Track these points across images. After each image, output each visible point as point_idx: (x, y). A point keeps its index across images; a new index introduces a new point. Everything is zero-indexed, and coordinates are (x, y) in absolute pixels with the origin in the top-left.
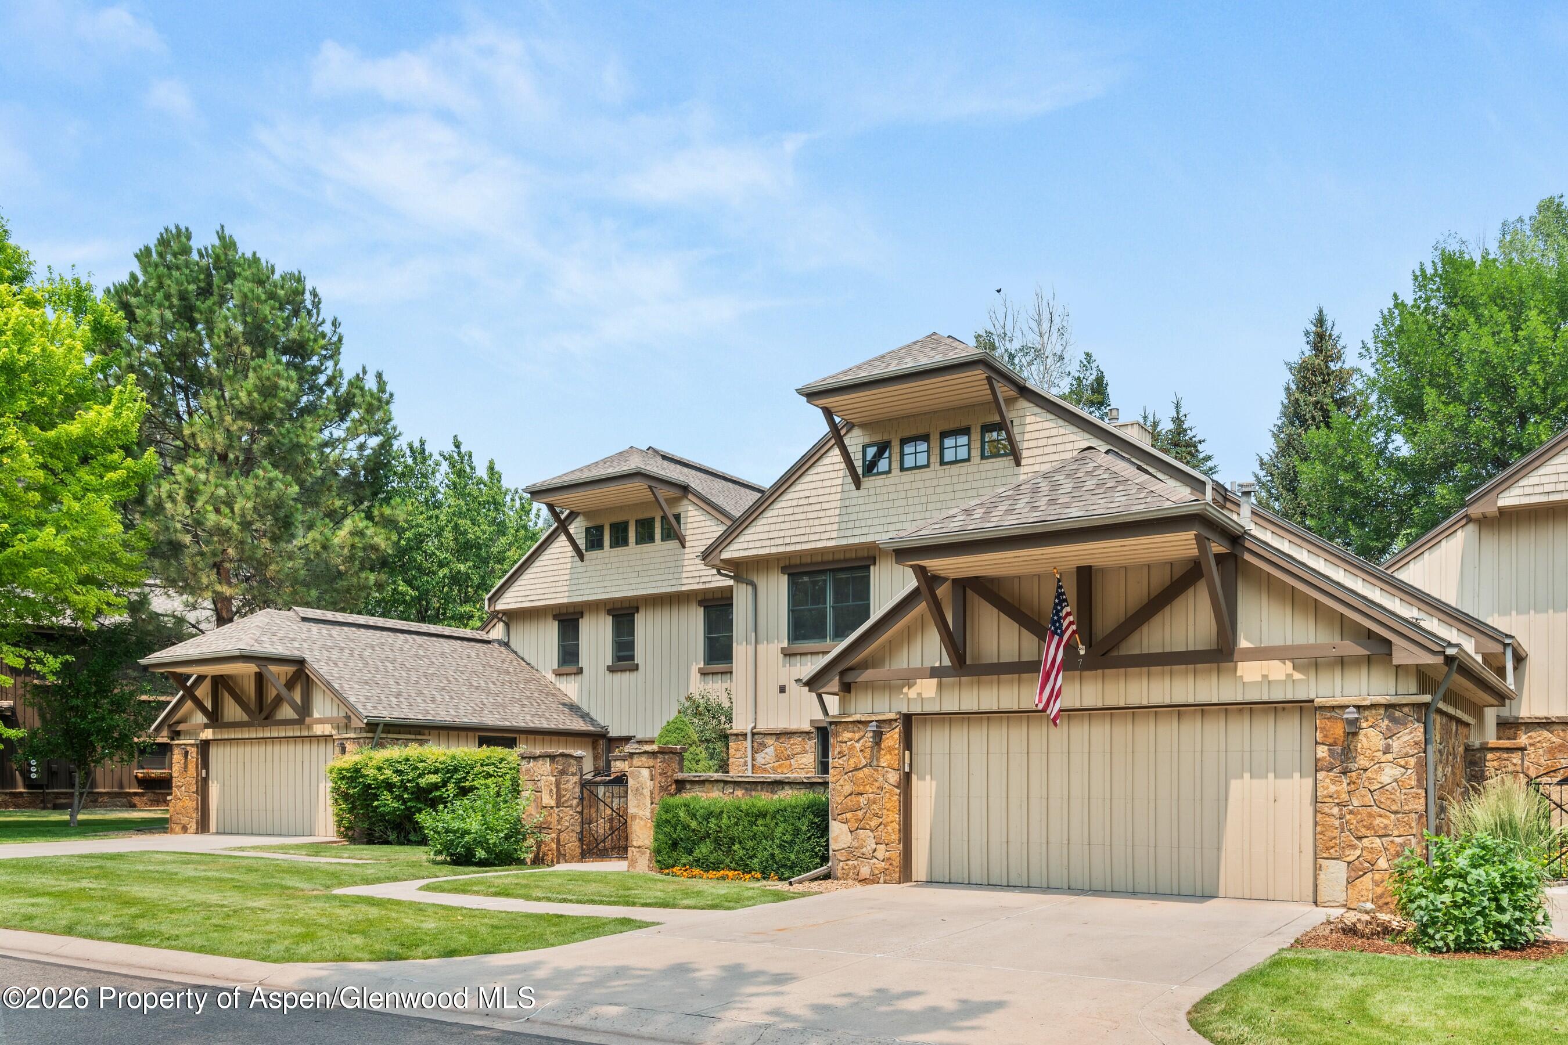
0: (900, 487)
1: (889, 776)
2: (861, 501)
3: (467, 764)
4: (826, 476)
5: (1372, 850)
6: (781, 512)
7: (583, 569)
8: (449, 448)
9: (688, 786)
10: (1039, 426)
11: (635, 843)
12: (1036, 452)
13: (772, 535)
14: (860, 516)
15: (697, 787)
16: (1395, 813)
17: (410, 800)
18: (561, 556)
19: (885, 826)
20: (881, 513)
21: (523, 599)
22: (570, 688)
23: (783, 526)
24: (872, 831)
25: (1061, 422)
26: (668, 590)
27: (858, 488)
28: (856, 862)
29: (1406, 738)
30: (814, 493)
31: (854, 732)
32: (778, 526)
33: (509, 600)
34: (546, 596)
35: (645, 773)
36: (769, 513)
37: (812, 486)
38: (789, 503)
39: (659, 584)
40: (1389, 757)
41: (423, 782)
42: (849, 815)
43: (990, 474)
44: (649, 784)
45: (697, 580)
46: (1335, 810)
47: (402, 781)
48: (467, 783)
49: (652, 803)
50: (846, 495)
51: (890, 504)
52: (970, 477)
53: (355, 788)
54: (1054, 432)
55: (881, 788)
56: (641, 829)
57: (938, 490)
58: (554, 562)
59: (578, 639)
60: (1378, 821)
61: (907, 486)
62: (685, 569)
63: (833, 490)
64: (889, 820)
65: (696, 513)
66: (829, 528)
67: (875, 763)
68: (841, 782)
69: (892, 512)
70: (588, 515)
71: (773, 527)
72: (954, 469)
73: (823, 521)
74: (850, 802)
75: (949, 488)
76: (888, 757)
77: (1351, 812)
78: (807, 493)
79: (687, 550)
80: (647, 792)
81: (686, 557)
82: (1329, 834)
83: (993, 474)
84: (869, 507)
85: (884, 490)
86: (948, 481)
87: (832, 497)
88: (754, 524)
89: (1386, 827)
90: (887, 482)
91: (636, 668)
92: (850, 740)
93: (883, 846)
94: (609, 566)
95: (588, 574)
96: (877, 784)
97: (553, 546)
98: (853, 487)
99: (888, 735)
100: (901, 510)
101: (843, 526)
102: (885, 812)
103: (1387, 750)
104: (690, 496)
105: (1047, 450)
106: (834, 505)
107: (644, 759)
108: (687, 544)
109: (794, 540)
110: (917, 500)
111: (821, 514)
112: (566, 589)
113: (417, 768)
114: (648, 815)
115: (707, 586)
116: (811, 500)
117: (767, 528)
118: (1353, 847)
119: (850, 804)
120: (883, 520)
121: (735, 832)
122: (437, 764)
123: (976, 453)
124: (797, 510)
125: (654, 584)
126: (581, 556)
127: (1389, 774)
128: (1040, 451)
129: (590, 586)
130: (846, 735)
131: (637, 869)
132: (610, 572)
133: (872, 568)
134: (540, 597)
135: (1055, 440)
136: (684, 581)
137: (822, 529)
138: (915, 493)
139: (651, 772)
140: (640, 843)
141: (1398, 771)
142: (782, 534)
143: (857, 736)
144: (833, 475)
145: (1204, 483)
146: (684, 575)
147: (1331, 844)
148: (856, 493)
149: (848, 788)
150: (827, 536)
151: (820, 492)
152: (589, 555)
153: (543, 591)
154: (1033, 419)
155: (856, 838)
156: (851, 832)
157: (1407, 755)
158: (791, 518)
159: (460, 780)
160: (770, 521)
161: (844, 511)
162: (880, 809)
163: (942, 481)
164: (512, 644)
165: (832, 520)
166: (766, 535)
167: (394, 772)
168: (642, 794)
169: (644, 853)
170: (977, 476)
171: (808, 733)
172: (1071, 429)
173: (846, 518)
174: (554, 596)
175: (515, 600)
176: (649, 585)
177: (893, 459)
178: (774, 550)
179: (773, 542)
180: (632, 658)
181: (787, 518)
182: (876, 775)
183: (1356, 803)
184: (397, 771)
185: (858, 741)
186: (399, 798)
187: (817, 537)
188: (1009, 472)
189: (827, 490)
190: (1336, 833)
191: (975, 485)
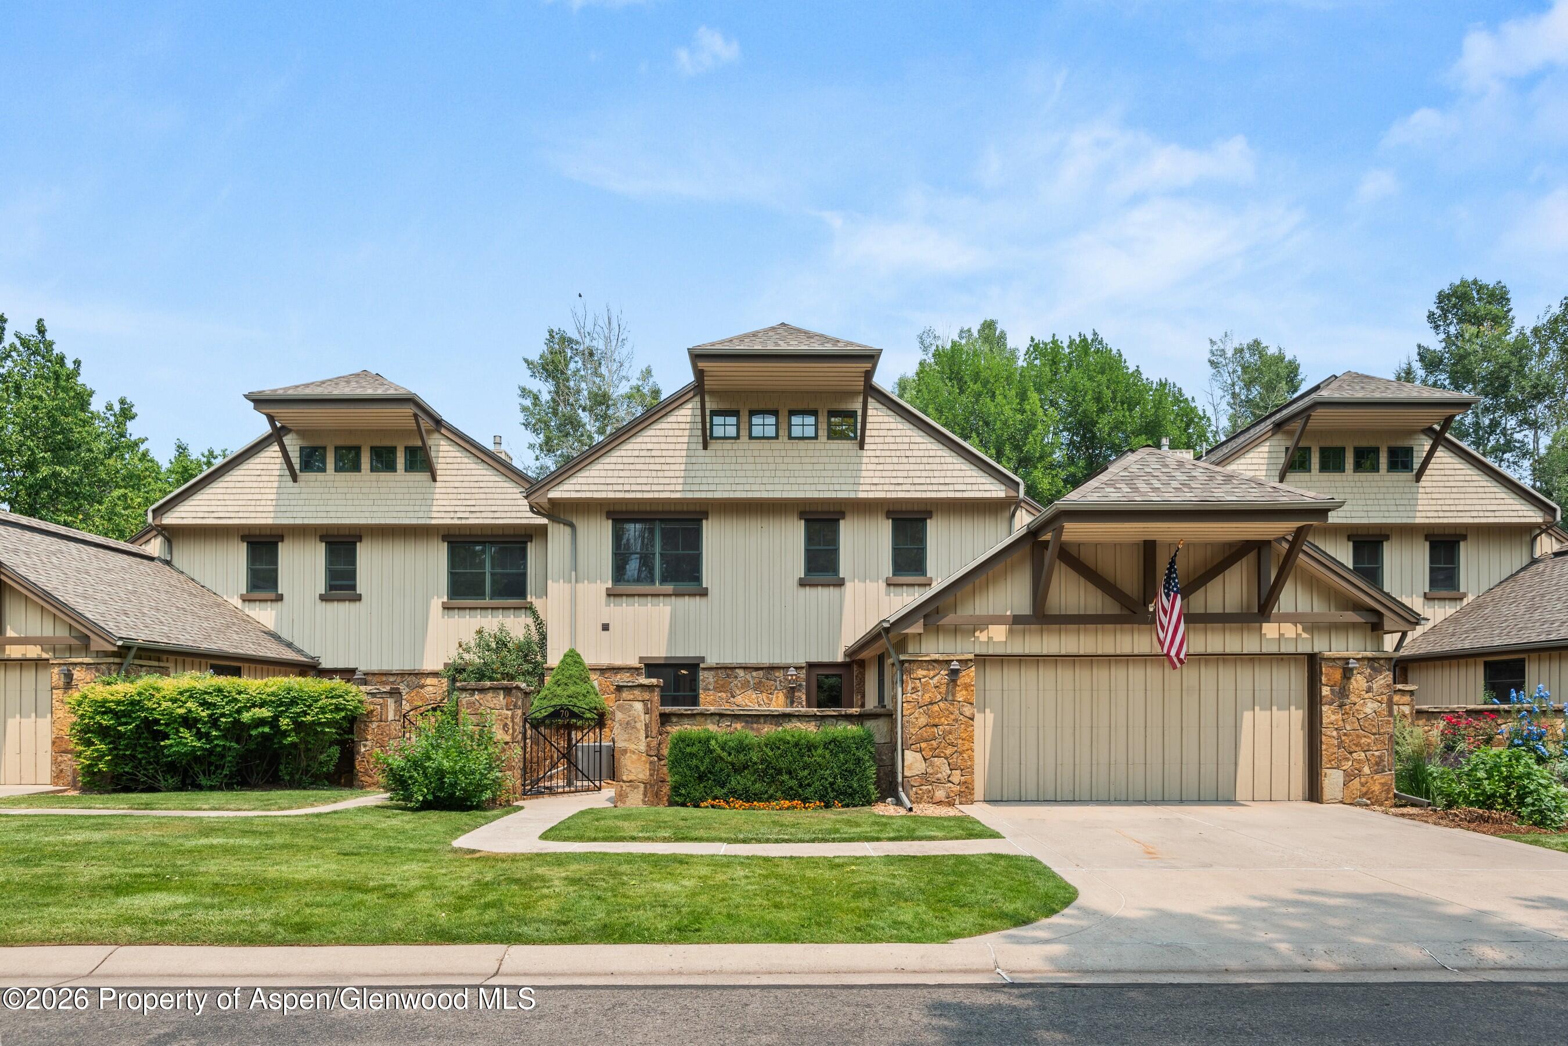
0: (749, 453)
1: (965, 709)
2: (707, 460)
3: (310, 696)
4: (671, 433)
5: (1359, 761)
6: (620, 460)
7: (297, 490)
8: (29, 330)
9: (674, 720)
10: (880, 419)
11: (625, 778)
12: (877, 440)
13: (609, 481)
14: (707, 474)
15: (686, 721)
16: (1374, 734)
17: (217, 738)
18: (263, 473)
19: (961, 753)
20: (728, 474)
21: (206, 515)
22: (265, 615)
23: (622, 474)
24: (946, 758)
25: (899, 419)
26: (414, 521)
27: (705, 448)
28: (930, 787)
29: (1382, 682)
30: (657, 446)
31: (928, 670)
32: (616, 474)
33: (183, 515)
34: (241, 515)
35: (639, 706)
36: (606, 460)
37: (654, 440)
38: (629, 453)
39: (403, 514)
40: (1370, 694)
41: (246, 717)
42: (923, 745)
43: (835, 453)
44: (644, 718)
45: (452, 515)
46: (1335, 733)
47: (210, 716)
48: (309, 718)
49: (647, 737)
50: (692, 453)
51: (738, 467)
52: (817, 453)
53: (126, 724)
54: (893, 426)
55: (956, 720)
56: (632, 762)
57: (786, 460)
58: (254, 478)
59: (276, 563)
60: (1363, 740)
61: (756, 453)
62: (435, 503)
63: (678, 446)
64: (965, 748)
65: (448, 448)
66: (674, 481)
67: (950, 698)
68: (916, 715)
69: (740, 474)
70: (302, 433)
71: (610, 473)
72: (802, 444)
73: (667, 474)
74: (926, 733)
75: (798, 460)
76: (964, 692)
77: (1345, 735)
78: (650, 446)
79: (438, 484)
80: (641, 726)
81: (437, 491)
82: (1331, 750)
83: (838, 453)
84: (715, 467)
85: (732, 453)
86: (796, 453)
87: (677, 453)
88: (588, 467)
89: (1369, 745)
90: (735, 446)
91: (358, 598)
92: (925, 677)
93: (958, 772)
94: (333, 490)
95: (303, 496)
96: (953, 717)
97: (252, 460)
98: (701, 446)
99: (964, 673)
100: (749, 474)
101: (689, 480)
102: (960, 741)
103: (1369, 690)
104: (443, 431)
105: (887, 440)
106: (680, 460)
107: (637, 692)
108: (438, 478)
109: (634, 488)
110: (765, 467)
111: (665, 467)
112: (271, 509)
113: (236, 700)
114: (643, 747)
115: (464, 522)
116: (654, 453)
117: (603, 474)
118: (1347, 759)
119: (925, 734)
120: (731, 480)
121: (783, 764)
122: (264, 697)
123: (823, 433)
124: (637, 460)
125: (395, 515)
126: (295, 478)
127: (1370, 707)
128: (881, 440)
129: (305, 508)
130: (921, 673)
131: (628, 803)
132: (334, 496)
133: (704, 522)
134: (233, 515)
135: (895, 433)
136: (434, 515)
137: (667, 481)
138: (764, 460)
139: (645, 705)
140: (632, 777)
141: (1376, 705)
142: (621, 481)
143: (932, 673)
144: (680, 433)
145: (1018, 484)
146: (434, 509)
147: (1333, 757)
148: (703, 452)
149: (923, 720)
150: (672, 488)
151: (663, 446)
152: (303, 476)
153: (237, 509)
154: (875, 412)
155: (932, 765)
156: (925, 759)
157: (1382, 694)
158: (632, 467)
159: (298, 714)
160: (607, 467)
161: (690, 467)
162: (956, 739)
163: (790, 453)
164: (176, 562)
165: (678, 474)
166: (603, 481)
167: (201, 705)
168: (634, 727)
169: (637, 787)
170: (824, 453)
171: (637, 669)
172: (907, 425)
173: (693, 474)
174: (253, 515)
175: (194, 515)
176: (390, 514)
177: (741, 427)
178: (611, 495)
179: (610, 488)
180: (353, 587)
181: (627, 467)
182: (951, 708)
183: (1348, 728)
184: (204, 704)
185: (931, 678)
186: (199, 736)
187: (661, 488)
188: (854, 453)
189: (672, 446)
190: (1335, 750)
191: (821, 460)
